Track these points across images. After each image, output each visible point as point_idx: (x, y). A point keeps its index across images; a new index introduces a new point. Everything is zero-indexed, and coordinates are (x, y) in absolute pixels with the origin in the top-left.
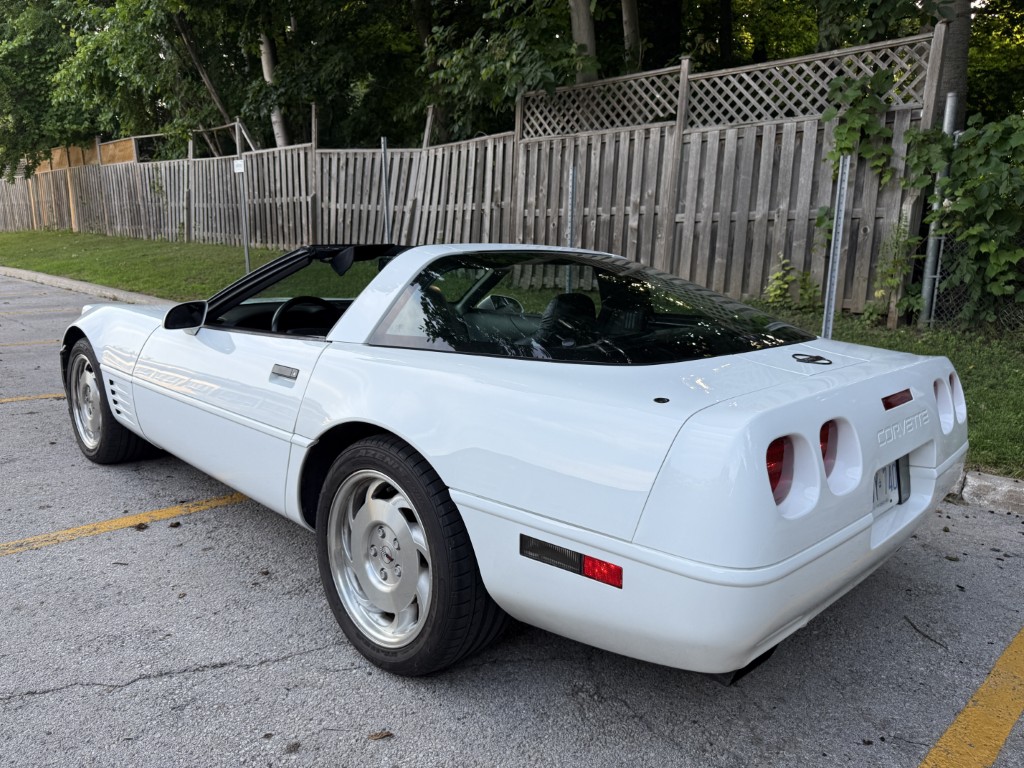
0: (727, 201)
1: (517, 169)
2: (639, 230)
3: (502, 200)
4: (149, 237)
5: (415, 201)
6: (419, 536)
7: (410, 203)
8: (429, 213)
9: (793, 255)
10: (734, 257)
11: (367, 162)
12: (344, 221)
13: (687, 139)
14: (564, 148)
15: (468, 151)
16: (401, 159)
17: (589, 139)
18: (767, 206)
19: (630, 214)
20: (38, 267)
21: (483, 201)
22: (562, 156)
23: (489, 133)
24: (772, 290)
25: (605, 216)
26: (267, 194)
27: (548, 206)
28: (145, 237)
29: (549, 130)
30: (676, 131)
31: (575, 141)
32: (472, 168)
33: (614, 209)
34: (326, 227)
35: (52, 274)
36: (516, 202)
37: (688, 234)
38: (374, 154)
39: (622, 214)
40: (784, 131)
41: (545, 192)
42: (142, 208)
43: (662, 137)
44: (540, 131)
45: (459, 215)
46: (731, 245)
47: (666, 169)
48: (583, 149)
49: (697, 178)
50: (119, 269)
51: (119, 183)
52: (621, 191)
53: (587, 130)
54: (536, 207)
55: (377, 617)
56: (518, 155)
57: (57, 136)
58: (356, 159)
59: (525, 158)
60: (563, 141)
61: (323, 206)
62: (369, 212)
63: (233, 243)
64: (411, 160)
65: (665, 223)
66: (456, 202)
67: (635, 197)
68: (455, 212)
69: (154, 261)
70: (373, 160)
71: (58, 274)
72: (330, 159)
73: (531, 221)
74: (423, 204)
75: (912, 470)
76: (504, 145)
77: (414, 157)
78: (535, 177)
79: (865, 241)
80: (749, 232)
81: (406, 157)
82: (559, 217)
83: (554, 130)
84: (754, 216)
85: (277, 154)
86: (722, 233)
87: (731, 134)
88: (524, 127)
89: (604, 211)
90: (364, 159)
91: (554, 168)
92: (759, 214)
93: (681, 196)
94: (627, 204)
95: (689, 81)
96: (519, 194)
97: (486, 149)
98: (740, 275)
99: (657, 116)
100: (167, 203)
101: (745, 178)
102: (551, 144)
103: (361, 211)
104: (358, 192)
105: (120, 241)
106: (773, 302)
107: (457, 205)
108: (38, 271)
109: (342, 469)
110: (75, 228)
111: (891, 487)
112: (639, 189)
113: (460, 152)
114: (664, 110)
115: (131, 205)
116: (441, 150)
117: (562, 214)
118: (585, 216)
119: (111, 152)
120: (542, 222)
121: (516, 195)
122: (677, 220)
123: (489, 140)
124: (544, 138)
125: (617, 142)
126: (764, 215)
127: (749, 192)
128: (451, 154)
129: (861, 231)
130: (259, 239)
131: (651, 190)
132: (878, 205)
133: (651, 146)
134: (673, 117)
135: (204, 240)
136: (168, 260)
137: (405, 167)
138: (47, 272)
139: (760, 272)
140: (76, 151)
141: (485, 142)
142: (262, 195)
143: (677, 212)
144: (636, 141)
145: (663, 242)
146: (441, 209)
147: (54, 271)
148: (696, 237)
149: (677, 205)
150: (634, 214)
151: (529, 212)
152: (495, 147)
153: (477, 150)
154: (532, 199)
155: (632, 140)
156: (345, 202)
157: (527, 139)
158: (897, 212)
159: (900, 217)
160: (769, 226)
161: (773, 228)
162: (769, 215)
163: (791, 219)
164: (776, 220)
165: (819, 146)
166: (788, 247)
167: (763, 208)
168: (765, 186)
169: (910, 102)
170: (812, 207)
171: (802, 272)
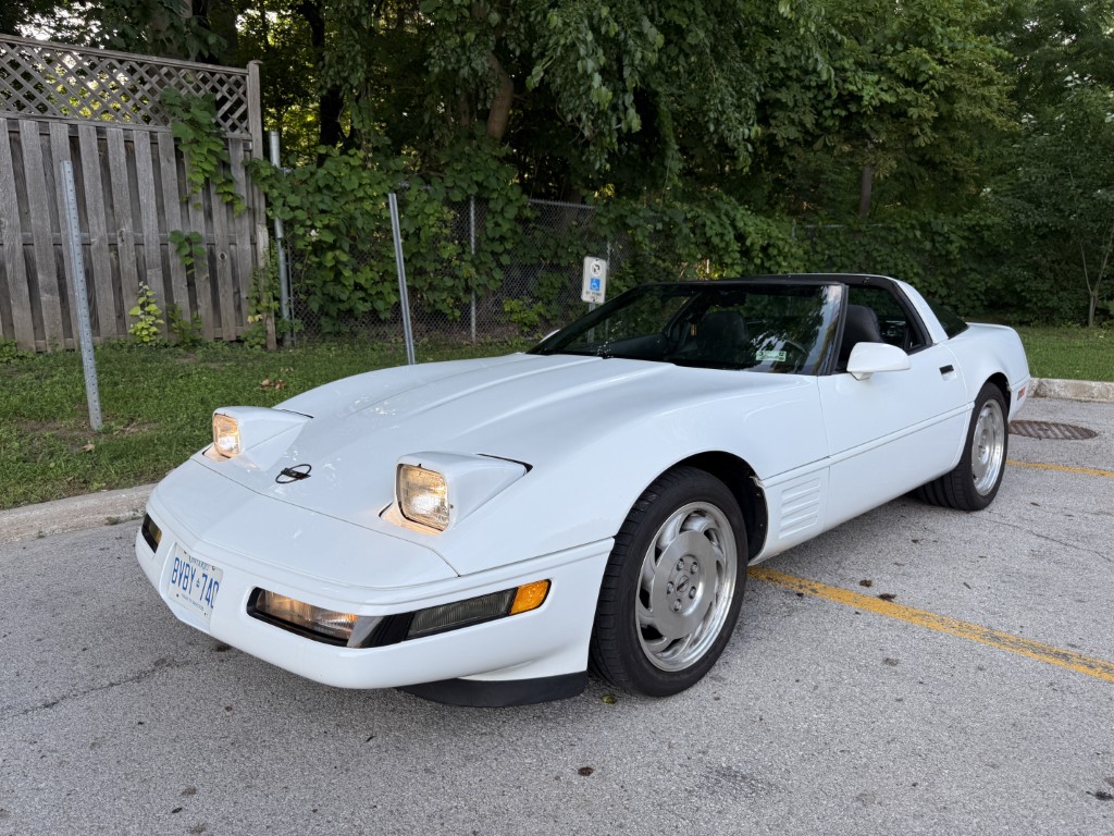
9: (150, 286)
18: (104, 227)
46: (62, 276)
79: (224, 268)
84: (88, 239)
87: (27, 127)
126: (101, 239)
129: (218, 257)
158: (248, 238)
159: (254, 243)
160: (110, 251)
161: (117, 255)
162: (109, 238)
163: (138, 244)
164: (120, 245)
165: (156, 162)
166: (141, 276)
167: (98, 229)
168: (96, 201)
169: (237, 132)
170: (160, 231)
171: (164, 304)
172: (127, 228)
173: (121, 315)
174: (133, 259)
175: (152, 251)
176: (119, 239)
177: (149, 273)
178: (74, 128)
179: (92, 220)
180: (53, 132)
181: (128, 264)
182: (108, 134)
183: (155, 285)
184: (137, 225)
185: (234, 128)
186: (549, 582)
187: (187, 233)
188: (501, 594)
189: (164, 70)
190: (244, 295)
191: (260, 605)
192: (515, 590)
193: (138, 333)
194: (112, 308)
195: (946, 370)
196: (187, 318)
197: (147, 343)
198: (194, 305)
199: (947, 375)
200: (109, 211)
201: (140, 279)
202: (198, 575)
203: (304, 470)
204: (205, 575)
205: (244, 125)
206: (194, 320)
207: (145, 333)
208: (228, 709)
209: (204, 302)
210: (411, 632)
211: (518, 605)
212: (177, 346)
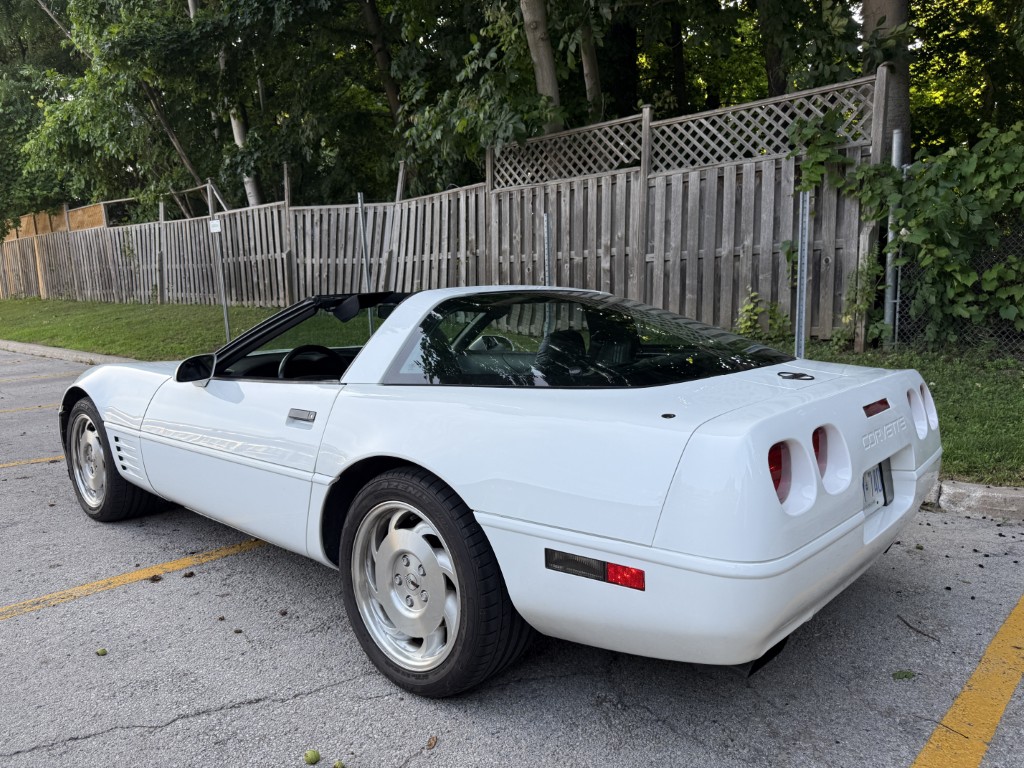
0: (694, 240)
1: (490, 218)
2: (611, 271)
3: (477, 248)
4: (121, 300)
5: (391, 253)
6: (445, 561)
7: (385, 255)
8: (405, 263)
9: (760, 288)
10: (704, 292)
11: (341, 217)
12: (320, 275)
13: (652, 183)
14: (534, 196)
15: (441, 203)
16: (375, 213)
17: (558, 187)
18: (732, 243)
19: (602, 256)
20: (9, 336)
21: (458, 250)
22: (533, 203)
23: (461, 186)
24: (742, 322)
25: (578, 259)
26: (241, 252)
27: (522, 252)
28: (117, 301)
29: (519, 180)
30: (642, 176)
31: (545, 189)
32: (445, 218)
33: (586, 252)
34: (302, 282)
35: (24, 342)
36: (490, 250)
37: (658, 272)
38: (347, 209)
39: (594, 257)
40: (744, 171)
41: (518, 238)
42: (113, 272)
43: (628, 182)
44: (511, 181)
45: (435, 264)
46: (700, 281)
47: (634, 211)
48: (553, 197)
49: (663, 220)
50: (93, 333)
51: (89, 248)
52: (592, 235)
53: (556, 179)
54: (511, 254)
55: (404, 644)
56: (490, 205)
57: (27, 203)
58: (330, 215)
59: (497, 208)
60: (533, 190)
61: (299, 261)
62: (344, 265)
63: (208, 303)
64: (385, 214)
65: (635, 263)
66: (431, 252)
67: (605, 239)
68: (431, 261)
69: (128, 324)
70: (347, 215)
71: (30, 342)
72: (304, 216)
73: (506, 267)
74: (399, 255)
75: (893, 473)
76: (477, 196)
77: (388, 211)
78: (508, 224)
79: (827, 271)
80: (717, 268)
81: (380, 210)
82: (534, 262)
83: (524, 179)
84: (720, 252)
85: (250, 214)
86: (691, 270)
87: (694, 176)
88: (494, 178)
89: (576, 254)
90: (338, 215)
91: (526, 215)
92: (725, 250)
93: (650, 237)
94: (598, 246)
95: (651, 128)
96: (493, 241)
97: (458, 200)
98: (711, 309)
99: (623, 162)
100: (139, 265)
101: (710, 217)
102: (522, 193)
103: (337, 265)
104: (333, 247)
105: (91, 305)
106: (744, 333)
107: (433, 255)
108: (8, 339)
109: (364, 503)
110: (43, 294)
111: (876, 489)
112: (609, 232)
113: (433, 204)
114: (628, 156)
115: (102, 270)
116: (414, 203)
117: (536, 259)
118: (558, 260)
119: (79, 218)
120: (517, 267)
121: (490, 242)
122: (647, 260)
123: (462, 191)
124: (514, 188)
125: (586, 188)
126: (730, 252)
127: (714, 231)
128: (425, 206)
129: (823, 262)
130: (234, 298)
131: (620, 233)
132: (837, 237)
133: (618, 191)
134: (637, 163)
135: (178, 301)
136: (143, 322)
137: (379, 221)
138: (19, 340)
139: (730, 305)
140: (43, 217)
141: (457, 193)
142: (236, 253)
143: (647, 253)
144: (603, 187)
145: (635, 281)
146: (416, 259)
147: (26, 339)
148: (666, 275)
149: (647, 246)
150: (605, 256)
151: (504, 259)
152: (467, 198)
153: (450, 201)
154: (506, 246)
155: (599, 187)
156: (320, 257)
157: (498, 189)
158: (855, 242)
160: (736, 261)
161: (739, 263)
162: (735, 251)
163: (755, 254)
164: (741, 256)
166: (756, 280)
167: (728, 244)
169: (860, 140)
170: (774, 242)
172: (748, 242)
173: (734, 313)
174: (750, 267)
175: (765, 258)
176: (741, 251)
177: (761, 277)
178: (722, 169)
179: (725, 237)
180: (708, 176)
182: (744, 169)
183: (765, 288)
184: (756, 240)
189: (797, 103)
190: (844, 298)
200: (737, 230)
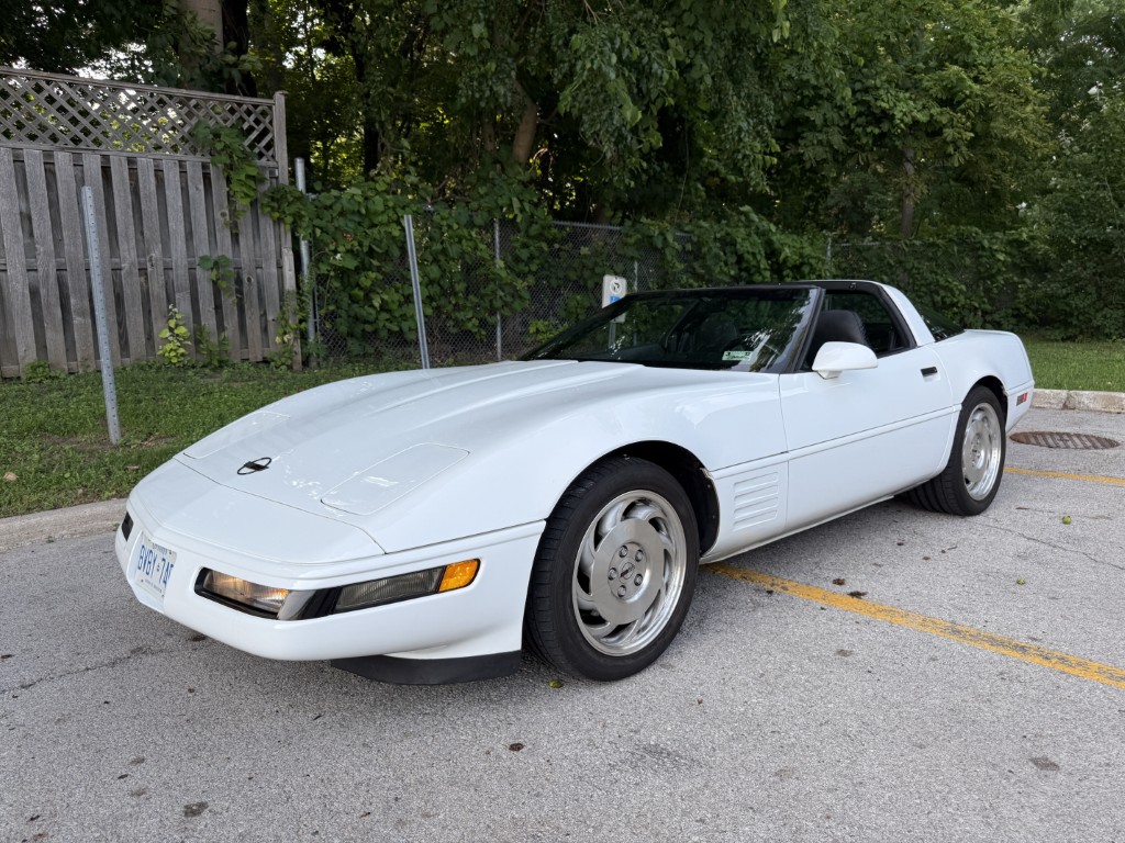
18: (134, 253)
46: (91, 300)
79: (250, 291)
80: (117, 284)
84: (119, 264)
87: (62, 158)
126: (132, 264)
129: (245, 281)
132: (256, 256)
158: (274, 262)
159: (280, 267)
160: (140, 275)
161: (147, 279)
162: (139, 263)
163: (167, 269)
164: (149, 270)
165: (185, 190)
166: (170, 299)
167: (128, 255)
168: (127, 228)
169: (264, 160)
170: (188, 256)
171: (192, 325)
172: (156, 253)
173: (150, 337)
174: (162, 282)
175: (180, 275)
176: (149, 264)
177: (177, 296)
178: (106, 158)
179: (123, 246)
180: (85, 162)
181: (157, 288)
182: (139, 163)
183: (183, 307)
184: (166, 250)
185: (261, 155)
186: (478, 561)
187: (215, 257)
188: (430, 571)
189: (193, 102)
190: (270, 318)
191: (207, 585)
192: (444, 568)
193: (167, 355)
194: (142, 330)
195: (929, 372)
196: (214, 340)
197: (175, 364)
198: (221, 327)
199: (930, 377)
200: (139, 236)
201: (169, 302)
202: (159, 561)
203: (263, 463)
204: (164, 560)
205: (270, 153)
206: (221, 343)
207: (173, 354)
208: (191, 691)
209: (231, 323)
210: (338, 607)
211: (447, 582)
212: (204, 366)
